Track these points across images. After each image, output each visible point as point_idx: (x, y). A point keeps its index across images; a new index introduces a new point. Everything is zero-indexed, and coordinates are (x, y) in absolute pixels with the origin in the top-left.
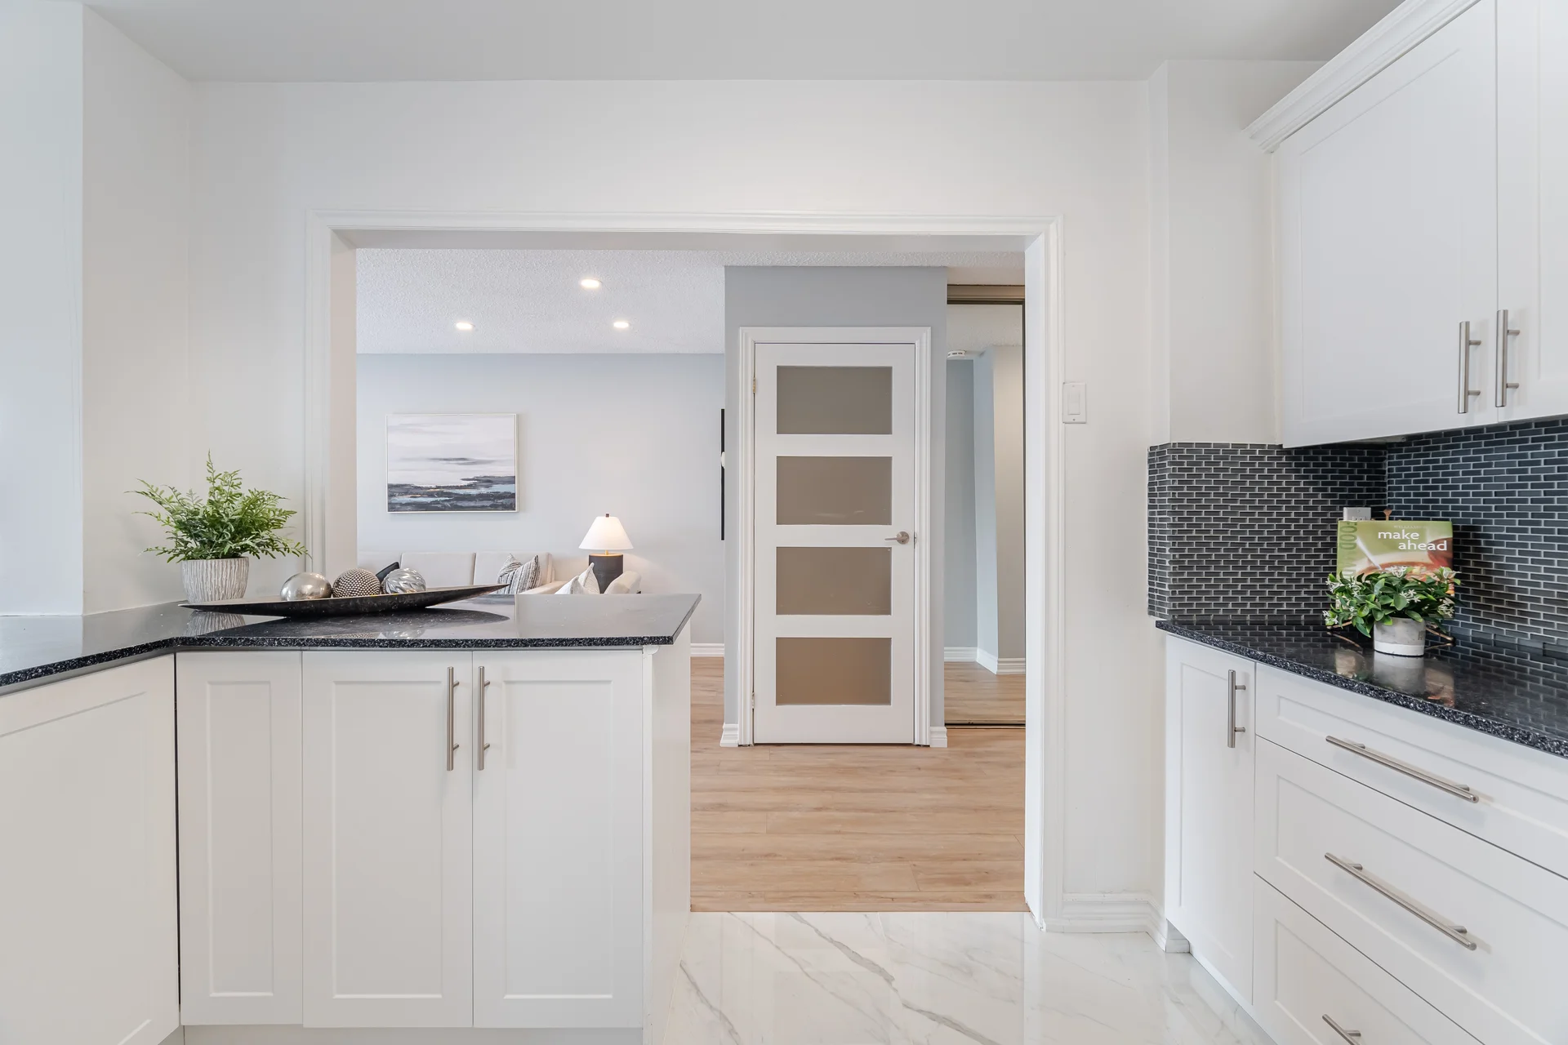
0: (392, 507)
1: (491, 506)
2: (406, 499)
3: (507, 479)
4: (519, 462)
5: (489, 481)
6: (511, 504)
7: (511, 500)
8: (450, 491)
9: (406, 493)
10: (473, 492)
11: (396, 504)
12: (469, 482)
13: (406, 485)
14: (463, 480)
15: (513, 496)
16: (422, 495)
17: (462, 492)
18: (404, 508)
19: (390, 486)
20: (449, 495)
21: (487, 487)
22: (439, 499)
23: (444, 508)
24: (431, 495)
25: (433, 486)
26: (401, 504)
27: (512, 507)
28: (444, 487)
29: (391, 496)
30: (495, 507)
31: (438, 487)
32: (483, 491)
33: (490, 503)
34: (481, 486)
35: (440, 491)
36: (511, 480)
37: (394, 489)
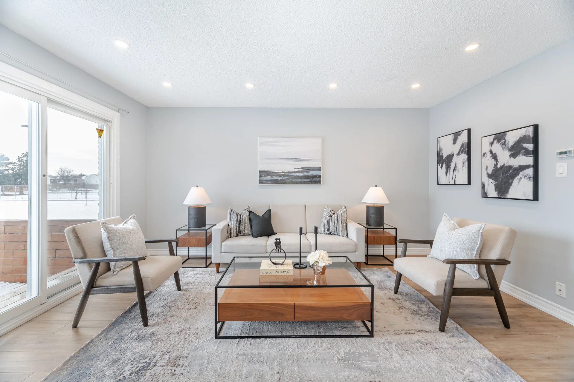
0: (261, 182)
1: (309, 181)
2: (268, 178)
3: (317, 169)
4: (322, 160)
5: (308, 169)
6: (319, 180)
7: (319, 179)
8: (290, 174)
9: (268, 175)
10: (301, 175)
11: (264, 180)
12: (298, 170)
13: (268, 171)
14: (296, 169)
15: (320, 176)
16: (276, 176)
17: (295, 174)
18: (267, 182)
19: (260, 172)
20: (289, 176)
21: (307, 172)
22: (284, 178)
23: (287, 183)
24: (280, 176)
25: (281, 172)
26: (266, 181)
27: (319, 182)
28: (286, 172)
29: (260, 176)
30: (311, 182)
31: (283, 172)
32: (306, 174)
33: (309, 180)
34: (305, 172)
35: (284, 174)
36: (319, 169)
37: (262, 173)
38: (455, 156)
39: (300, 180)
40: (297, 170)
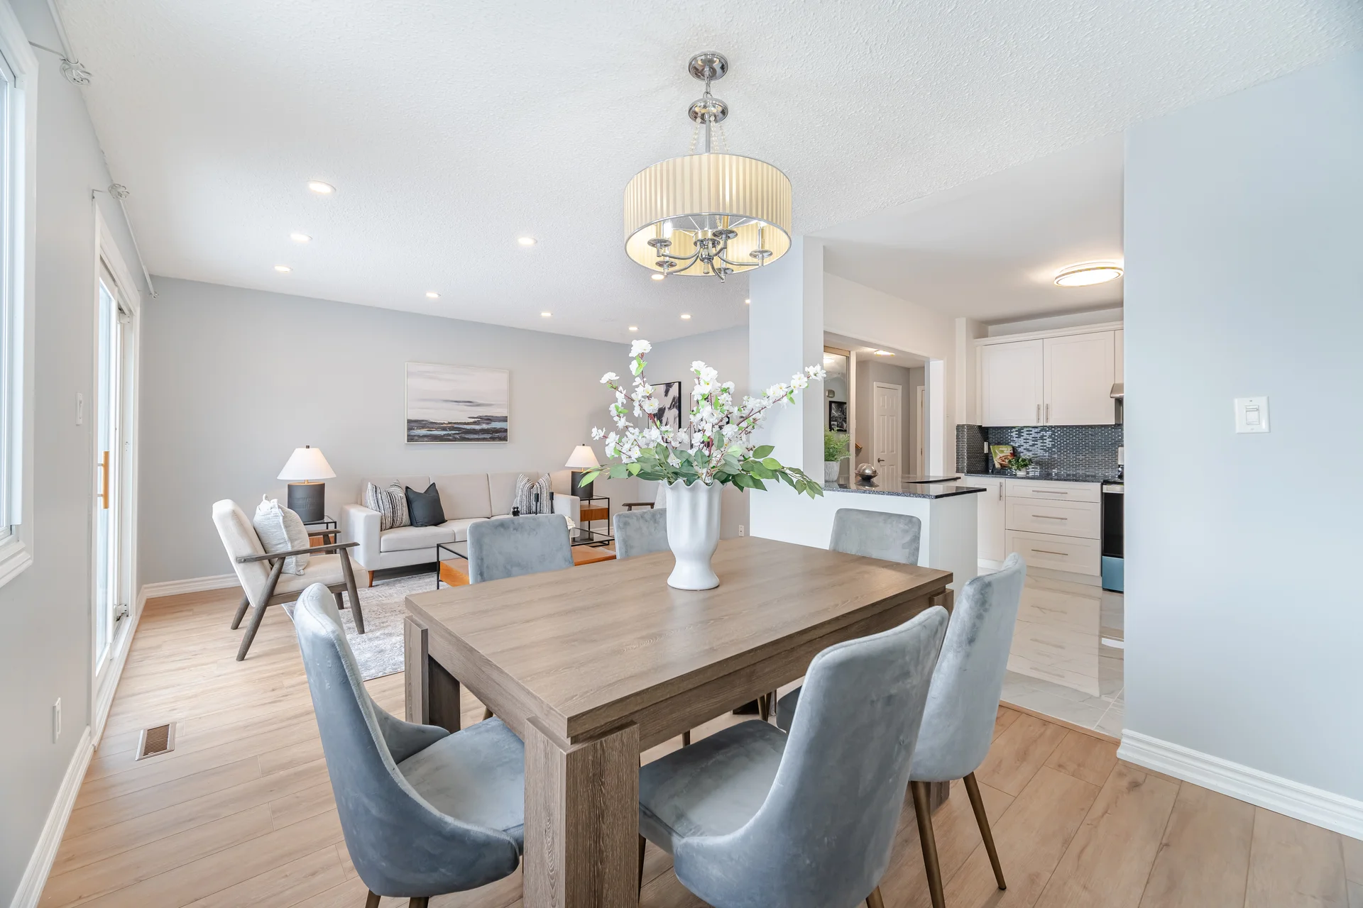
0: (411, 439)
1: (491, 438)
2: (423, 432)
3: (502, 419)
4: (509, 406)
5: (489, 419)
6: (505, 437)
7: (505, 434)
8: (459, 426)
9: (423, 427)
10: (477, 427)
11: (415, 436)
12: (476, 419)
13: (423, 421)
14: (470, 418)
15: (506, 431)
16: (437, 429)
17: (468, 427)
18: (420, 439)
19: (409, 421)
20: (458, 429)
21: (488, 424)
22: (450, 432)
23: (455, 440)
24: (444, 429)
25: (446, 422)
26: (419, 436)
27: (505, 439)
28: (455, 423)
29: (410, 429)
30: (493, 439)
31: (450, 423)
32: (485, 426)
33: (490, 436)
34: (483, 423)
35: (452, 426)
36: (505, 419)
37: (412, 424)
38: (667, 409)
39: (476, 436)
40: (472, 420)
